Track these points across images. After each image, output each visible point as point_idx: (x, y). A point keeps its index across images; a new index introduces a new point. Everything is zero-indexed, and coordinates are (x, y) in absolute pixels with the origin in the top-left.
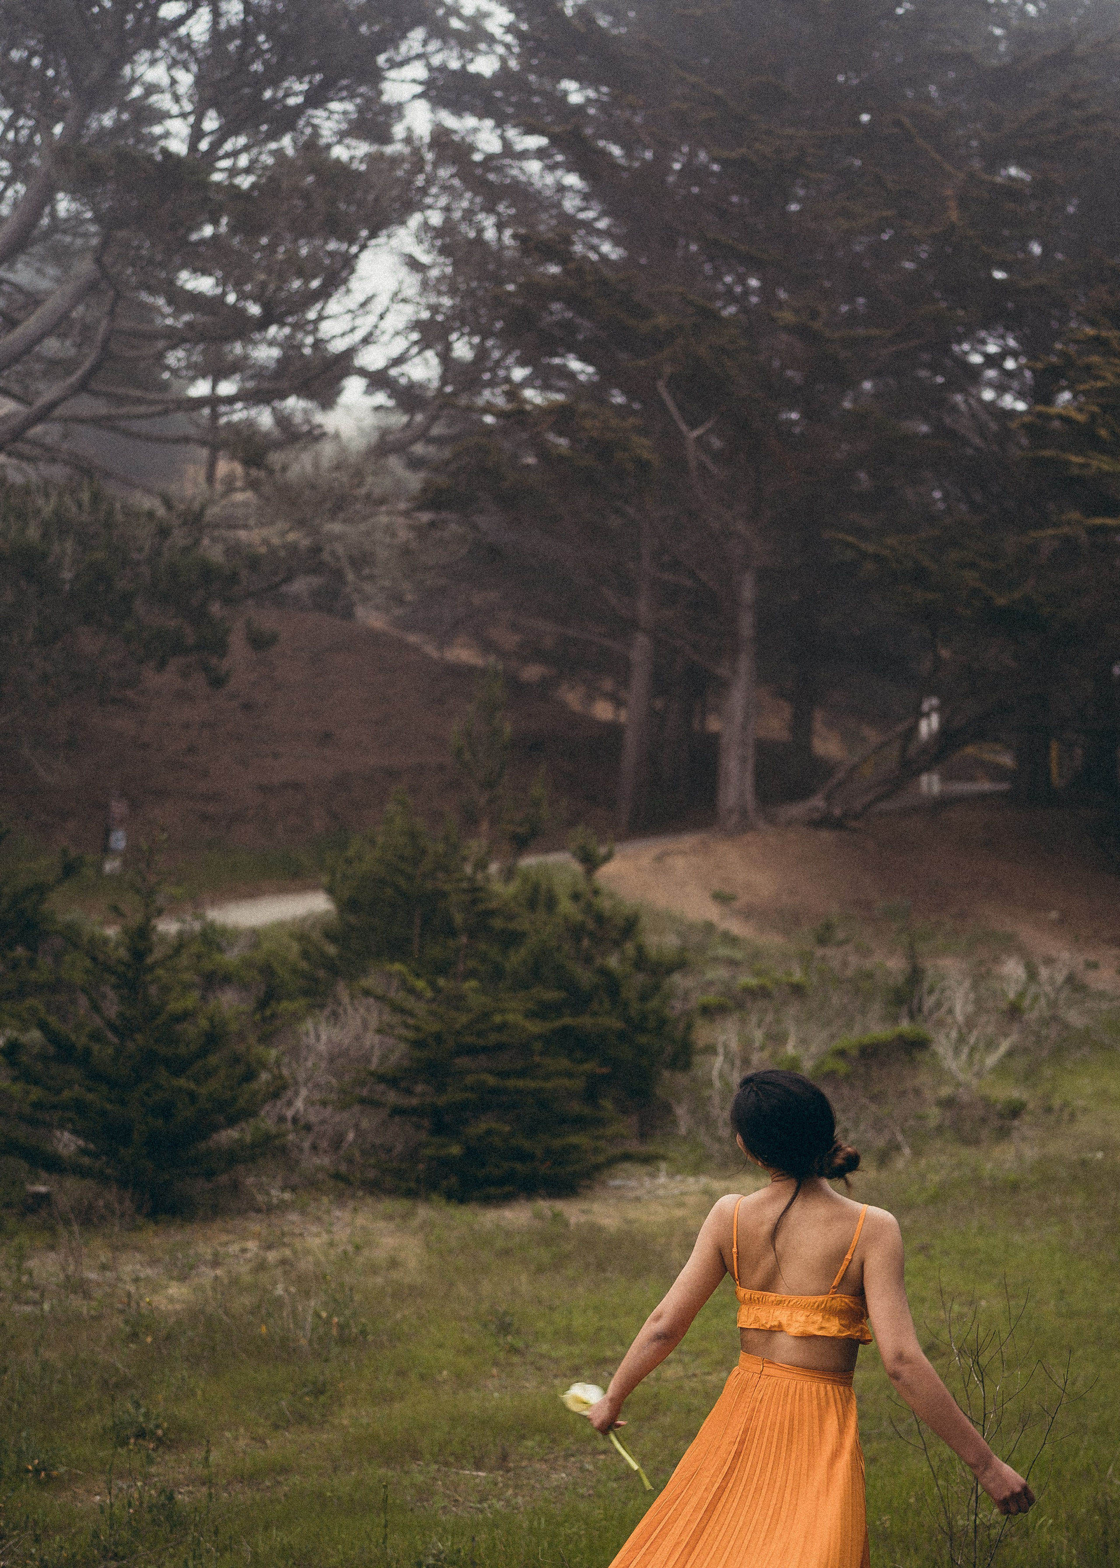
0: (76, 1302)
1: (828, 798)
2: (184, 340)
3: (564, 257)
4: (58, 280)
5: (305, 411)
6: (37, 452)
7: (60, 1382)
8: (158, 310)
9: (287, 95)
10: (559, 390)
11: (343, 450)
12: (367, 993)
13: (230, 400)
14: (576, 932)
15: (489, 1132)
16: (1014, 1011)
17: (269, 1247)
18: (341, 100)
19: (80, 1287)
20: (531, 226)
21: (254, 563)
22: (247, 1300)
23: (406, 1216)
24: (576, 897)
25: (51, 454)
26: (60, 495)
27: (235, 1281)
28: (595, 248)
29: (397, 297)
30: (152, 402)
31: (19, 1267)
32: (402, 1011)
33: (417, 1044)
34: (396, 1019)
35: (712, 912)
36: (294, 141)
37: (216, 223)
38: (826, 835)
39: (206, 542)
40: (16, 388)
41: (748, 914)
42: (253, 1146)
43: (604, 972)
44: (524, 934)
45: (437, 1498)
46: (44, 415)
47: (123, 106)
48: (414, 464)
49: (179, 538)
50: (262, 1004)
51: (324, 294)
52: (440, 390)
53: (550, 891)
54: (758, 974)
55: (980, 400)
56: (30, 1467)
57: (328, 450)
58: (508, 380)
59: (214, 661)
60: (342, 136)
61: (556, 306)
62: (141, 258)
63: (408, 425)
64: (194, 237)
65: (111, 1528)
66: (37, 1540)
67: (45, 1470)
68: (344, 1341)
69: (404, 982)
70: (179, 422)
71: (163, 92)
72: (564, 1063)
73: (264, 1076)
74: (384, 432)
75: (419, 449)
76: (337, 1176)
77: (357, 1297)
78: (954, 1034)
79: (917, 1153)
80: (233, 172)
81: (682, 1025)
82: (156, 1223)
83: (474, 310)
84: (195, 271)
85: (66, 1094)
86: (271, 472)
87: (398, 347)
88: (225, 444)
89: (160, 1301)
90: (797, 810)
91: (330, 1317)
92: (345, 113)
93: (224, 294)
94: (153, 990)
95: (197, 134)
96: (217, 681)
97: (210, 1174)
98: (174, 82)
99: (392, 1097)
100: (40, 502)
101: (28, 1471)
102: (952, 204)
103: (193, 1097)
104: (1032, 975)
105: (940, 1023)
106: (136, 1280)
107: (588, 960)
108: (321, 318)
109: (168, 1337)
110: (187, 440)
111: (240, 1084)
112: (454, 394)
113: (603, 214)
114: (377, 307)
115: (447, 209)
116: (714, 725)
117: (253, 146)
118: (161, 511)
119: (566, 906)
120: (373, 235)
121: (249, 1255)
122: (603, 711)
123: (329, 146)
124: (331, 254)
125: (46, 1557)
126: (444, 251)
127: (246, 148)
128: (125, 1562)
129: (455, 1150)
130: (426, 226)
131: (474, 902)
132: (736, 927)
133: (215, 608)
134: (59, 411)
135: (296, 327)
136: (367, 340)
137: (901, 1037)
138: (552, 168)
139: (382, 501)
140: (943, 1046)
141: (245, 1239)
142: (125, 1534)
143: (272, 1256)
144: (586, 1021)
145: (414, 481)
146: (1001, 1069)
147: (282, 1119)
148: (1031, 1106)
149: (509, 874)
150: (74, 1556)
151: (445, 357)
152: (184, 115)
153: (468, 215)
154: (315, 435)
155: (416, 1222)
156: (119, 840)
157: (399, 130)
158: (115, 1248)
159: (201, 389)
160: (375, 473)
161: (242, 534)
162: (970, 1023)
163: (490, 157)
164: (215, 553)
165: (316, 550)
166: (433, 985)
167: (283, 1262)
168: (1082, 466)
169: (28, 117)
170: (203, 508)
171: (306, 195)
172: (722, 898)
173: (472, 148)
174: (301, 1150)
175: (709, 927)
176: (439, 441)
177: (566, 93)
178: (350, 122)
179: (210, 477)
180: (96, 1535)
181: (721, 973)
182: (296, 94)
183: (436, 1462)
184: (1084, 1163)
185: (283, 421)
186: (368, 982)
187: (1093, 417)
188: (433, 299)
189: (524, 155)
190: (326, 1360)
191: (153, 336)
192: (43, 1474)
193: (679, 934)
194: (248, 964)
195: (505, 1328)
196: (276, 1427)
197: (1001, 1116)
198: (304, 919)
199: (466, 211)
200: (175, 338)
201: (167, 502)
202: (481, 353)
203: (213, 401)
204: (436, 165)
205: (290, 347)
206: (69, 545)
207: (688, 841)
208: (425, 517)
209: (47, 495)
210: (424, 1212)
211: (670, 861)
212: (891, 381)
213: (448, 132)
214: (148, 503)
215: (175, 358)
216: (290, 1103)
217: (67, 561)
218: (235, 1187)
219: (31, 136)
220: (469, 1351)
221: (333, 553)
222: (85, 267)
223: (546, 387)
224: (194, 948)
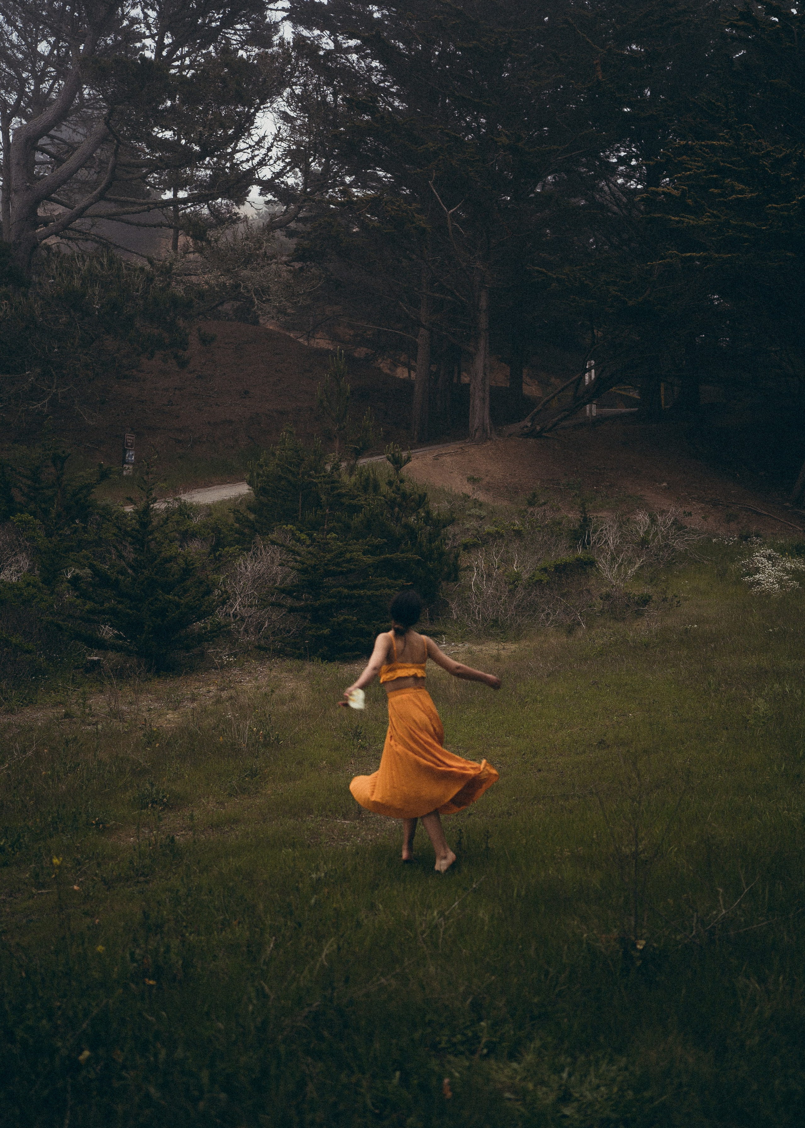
0: (117, 725)
1: (532, 420)
2: (157, 168)
3: (373, 110)
4: (85, 136)
5: (227, 205)
6: (77, 235)
7: (109, 772)
8: (143, 151)
9: (211, 21)
10: (372, 188)
11: (249, 227)
12: (273, 543)
13: (184, 201)
14: (392, 504)
15: (345, 620)
16: (644, 543)
17: (223, 690)
18: (242, 23)
19: (116, 715)
20: (353, 93)
21: (201, 295)
22: (211, 721)
23: (300, 670)
24: (390, 483)
25: (86, 236)
26: (91, 260)
27: (205, 710)
28: (391, 105)
29: (277, 138)
30: (141, 204)
31: (84, 704)
32: (294, 552)
33: (304, 571)
34: (290, 557)
35: (467, 489)
36: (215, 48)
37: (173, 99)
38: (531, 441)
39: (174, 284)
40: (65, 200)
41: (488, 489)
42: (211, 632)
43: (406, 526)
44: (361, 507)
45: (322, 837)
46: (80, 214)
47: (118, 32)
48: (291, 234)
49: (158, 282)
50: (214, 549)
51: (236, 138)
52: (304, 190)
53: (375, 480)
54: (494, 523)
55: (616, 184)
56: (94, 822)
57: (241, 227)
58: (343, 183)
59: (181, 353)
60: (243, 44)
61: (369, 139)
62: (132, 120)
63: (286, 211)
64: (161, 107)
65: (140, 858)
66: (99, 865)
67: (102, 823)
68: (266, 745)
69: (294, 535)
70: (157, 216)
71: (139, 23)
72: (387, 580)
73: (216, 592)
74: (272, 216)
75: (292, 225)
76: (259, 648)
77: (273, 718)
78: (609, 557)
79: (590, 627)
80: (182, 68)
81: (452, 555)
82: (159, 676)
83: (322, 144)
84: (162, 127)
85: (106, 605)
86: (209, 242)
87: (279, 166)
88: (182, 228)
89: (162, 722)
90: (515, 428)
91: (258, 731)
92: (244, 30)
93: (180, 139)
94: (153, 545)
95: (160, 46)
96: (183, 364)
97: (188, 648)
98: (146, 16)
99: (289, 602)
100: (79, 264)
101: (92, 824)
102: (599, 68)
103: (178, 606)
104: (653, 521)
105: (601, 551)
106: (149, 710)
107: (398, 519)
108: (235, 151)
109: (168, 744)
110: (160, 225)
111: (203, 597)
112: (312, 193)
113: (394, 83)
114: (266, 144)
115: (305, 85)
116: (465, 379)
117: (193, 52)
118: (148, 267)
119: (384, 488)
120: (263, 102)
121: (211, 694)
122: (402, 373)
123: (237, 50)
124: (239, 114)
125: (104, 875)
126: (303, 109)
127: (188, 54)
128: (148, 878)
129: (326, 631)
130: (293, 94)
131: (333, 489)
132: (481, 496)
133: (181, 323)
134: (88, 212)
135: (219, 157)
136: (262, 163)
137: (578, 560)
138: (363, 58)
139: (274, 257)
140: (602, 564)
141: (209, 685)
142: (147, 861)
143: (224, 694)
144: (397, 555)
145: (292, 243)
146: (637, 576)
147: (227, 615)
148: (654, 598)
149: (351, 470)
150: (120, 874)
151: (306, 172)
152: (152, 36)
153: (317, 87)
154: (235, 219)
155: (304, 674)
156: (131, 456)
157: (276, 39)
158: (136, 692)
159: (168, 195)
160: (267, 241)
161: (194, 278)
162: (618, 550)
163: (329, 52)
164: (179, 291)
165: (237, 286)
166: (310, 536)
167: (231, 698)
168: (678, 222)
169: (65, 41)
170: (171, 264)
171: (224, 80)
172: (472, 480)
173: (319, 48)
174: (239, 632)
175: (466, 497)
176: (304, 220)
177: (372, 13)
178: (247, 35)
179: (175, 247)
180: (131, 862)
181: (474, 523)
182: (216, 20)
183: (321, 816)
184: (686, 631)
185: (214, 211)
186: (273, 536)
187: (683, 192)
188: (298, 137)
189: (349, 50)
190: (257, 757)
191: (139, 166)
192: (101, 825)
193: (449, 502)
194: (205, 526)
195: (357, 735)
196: (230, 795)
197: (637, 604)
198: (236, 499)
199: (315, 85)
200: (154, 166)
201: (151, 261)
202: (327, 168)
203: (175, 202)
204: (297, 59)
205: (218, 170)
206: (97, 289)
207: (453, 447)
208: (297, 265)
209: (84, 261)
210: (309, 667)
211: (441, 459)
212: (563, 174)
213: (305, 38)
214: (140, 262)
215: (153, 178)
216: (232, 606)
217: (97, 298)
218: (202, 655)
219: (67, 53)
220: (337, 749)
221: (245, 287)
222: (99, 127)
223: (364, 187)
224: (176, 518)
